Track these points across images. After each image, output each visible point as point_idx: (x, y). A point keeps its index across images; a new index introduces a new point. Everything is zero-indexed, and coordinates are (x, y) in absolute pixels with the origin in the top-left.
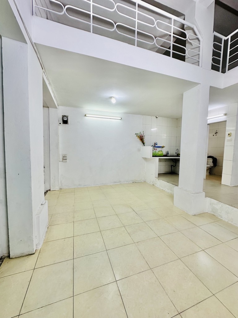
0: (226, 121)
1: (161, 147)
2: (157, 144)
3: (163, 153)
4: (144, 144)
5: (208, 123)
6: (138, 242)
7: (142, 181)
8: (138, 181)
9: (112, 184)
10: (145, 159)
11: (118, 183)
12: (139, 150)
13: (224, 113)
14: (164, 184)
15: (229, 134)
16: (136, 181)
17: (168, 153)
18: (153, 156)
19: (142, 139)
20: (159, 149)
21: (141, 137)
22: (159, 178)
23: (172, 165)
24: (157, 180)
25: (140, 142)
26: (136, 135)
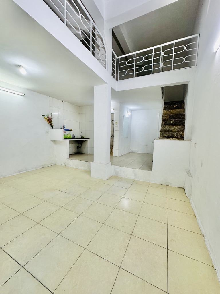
0: (114, 114)
1: (69, 130)
2: (65, 128)
3: (71, 136)
4: (52, 126)
5: (111, 113)
6: (82, 213)
7: (52, 165)
8: (48, 165)
9: (16, 174)
10: (54, 142)
11: (23, 172)
12: (47, 133)
13: (113, 108)
14: (77, 163)
15: (116, 123)
16: (46, 166)
17: (74, 136)
18: (64, 139)
19: (50, 121)
20: (68, 132)
21: (49, 119)
22: (71, 158)
23: (78, 147)
24: (69, 160)
25: (48, 125)
26: (43, 117)
